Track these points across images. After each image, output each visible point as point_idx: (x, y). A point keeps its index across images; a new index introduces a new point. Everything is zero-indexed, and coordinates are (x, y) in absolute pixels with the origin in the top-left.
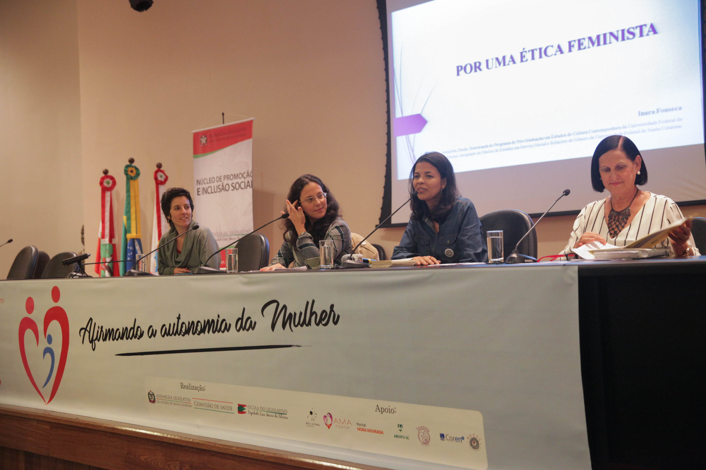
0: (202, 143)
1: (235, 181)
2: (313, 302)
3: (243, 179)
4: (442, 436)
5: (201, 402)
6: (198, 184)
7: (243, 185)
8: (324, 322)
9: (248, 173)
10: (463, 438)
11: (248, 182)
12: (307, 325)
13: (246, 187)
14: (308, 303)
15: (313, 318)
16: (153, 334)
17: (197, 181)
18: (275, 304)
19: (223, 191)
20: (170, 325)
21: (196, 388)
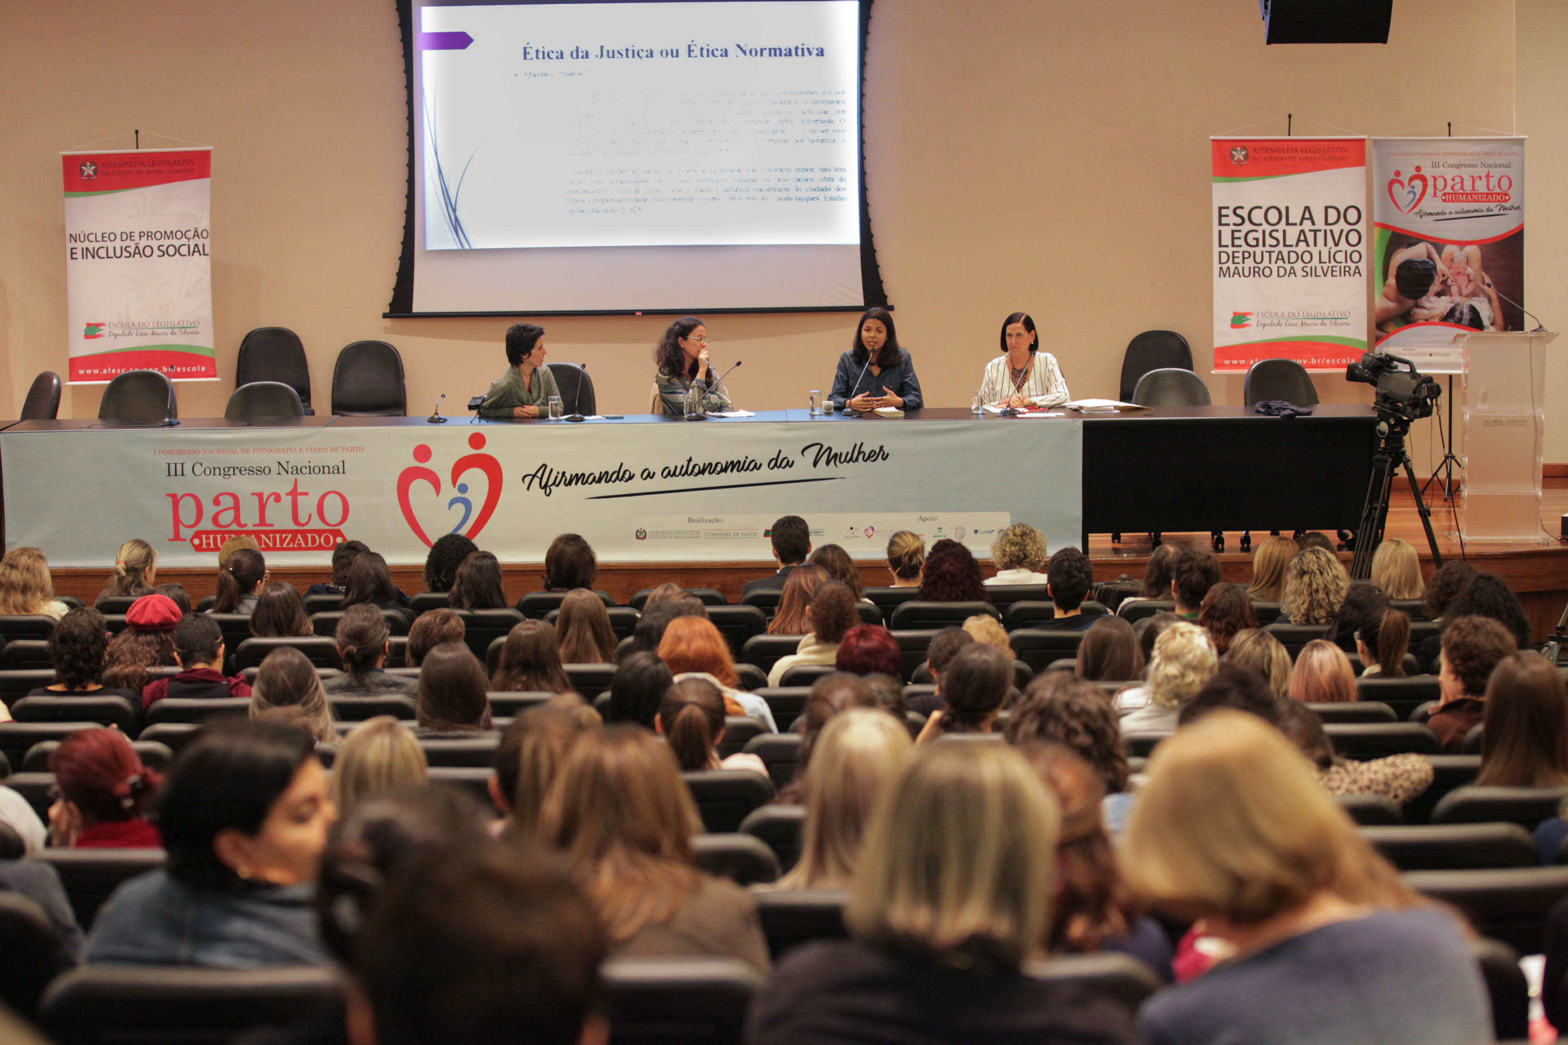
0: (86, 174)
1: (166, 242)
2: (862, 444)
3: (184, 241)
4: (976, 531)
5: (715, 532)
6: (73, 240)
7: (184, 250)
8: (872, 459)
9: (196, 231)
10: (993, 531)
11: (196, 245)
12: (854, 462)
13: (191, 254)
14: (856, 445)
15: (861, 457)
16: (651, 476)
17: (71, 235)
18: (819, 446)
19: (137, 256)
20: (676, 467)
21: (710, 521)
